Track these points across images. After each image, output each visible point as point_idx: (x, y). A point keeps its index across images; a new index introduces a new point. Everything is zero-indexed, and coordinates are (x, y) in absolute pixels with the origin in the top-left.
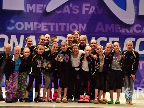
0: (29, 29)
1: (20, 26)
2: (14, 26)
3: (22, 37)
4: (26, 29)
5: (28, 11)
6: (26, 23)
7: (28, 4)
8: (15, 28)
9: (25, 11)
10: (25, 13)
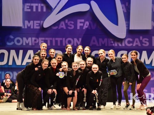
0: (28, 44)
1: (18, 41)
2: (14, 41)
3: (21, 52)
4: (24, 44)
5: (26, 27)
6: (25, 39)
7: (26, 20)
8: (14, 44)
9: (23, 27)
10: (23, 29)
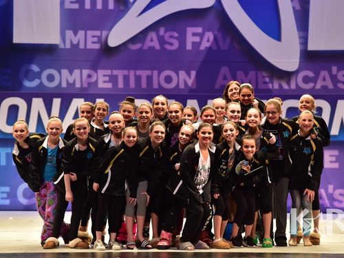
0: (72, 85)
1: (51, 78)
2: (40, 78)
3: (57, 103)
4: (64, 85)
5: (68, 46)
6: (65, 72)
7: (70, 29)
8: (41, 83)
9: (62, 46)
10: (62, 49)
